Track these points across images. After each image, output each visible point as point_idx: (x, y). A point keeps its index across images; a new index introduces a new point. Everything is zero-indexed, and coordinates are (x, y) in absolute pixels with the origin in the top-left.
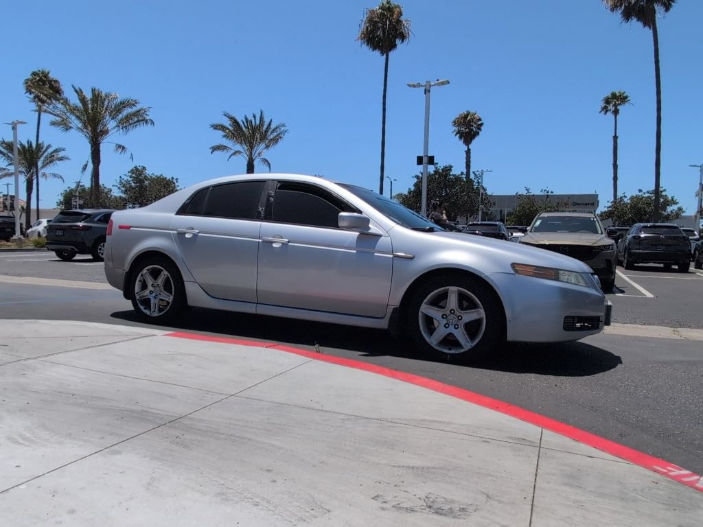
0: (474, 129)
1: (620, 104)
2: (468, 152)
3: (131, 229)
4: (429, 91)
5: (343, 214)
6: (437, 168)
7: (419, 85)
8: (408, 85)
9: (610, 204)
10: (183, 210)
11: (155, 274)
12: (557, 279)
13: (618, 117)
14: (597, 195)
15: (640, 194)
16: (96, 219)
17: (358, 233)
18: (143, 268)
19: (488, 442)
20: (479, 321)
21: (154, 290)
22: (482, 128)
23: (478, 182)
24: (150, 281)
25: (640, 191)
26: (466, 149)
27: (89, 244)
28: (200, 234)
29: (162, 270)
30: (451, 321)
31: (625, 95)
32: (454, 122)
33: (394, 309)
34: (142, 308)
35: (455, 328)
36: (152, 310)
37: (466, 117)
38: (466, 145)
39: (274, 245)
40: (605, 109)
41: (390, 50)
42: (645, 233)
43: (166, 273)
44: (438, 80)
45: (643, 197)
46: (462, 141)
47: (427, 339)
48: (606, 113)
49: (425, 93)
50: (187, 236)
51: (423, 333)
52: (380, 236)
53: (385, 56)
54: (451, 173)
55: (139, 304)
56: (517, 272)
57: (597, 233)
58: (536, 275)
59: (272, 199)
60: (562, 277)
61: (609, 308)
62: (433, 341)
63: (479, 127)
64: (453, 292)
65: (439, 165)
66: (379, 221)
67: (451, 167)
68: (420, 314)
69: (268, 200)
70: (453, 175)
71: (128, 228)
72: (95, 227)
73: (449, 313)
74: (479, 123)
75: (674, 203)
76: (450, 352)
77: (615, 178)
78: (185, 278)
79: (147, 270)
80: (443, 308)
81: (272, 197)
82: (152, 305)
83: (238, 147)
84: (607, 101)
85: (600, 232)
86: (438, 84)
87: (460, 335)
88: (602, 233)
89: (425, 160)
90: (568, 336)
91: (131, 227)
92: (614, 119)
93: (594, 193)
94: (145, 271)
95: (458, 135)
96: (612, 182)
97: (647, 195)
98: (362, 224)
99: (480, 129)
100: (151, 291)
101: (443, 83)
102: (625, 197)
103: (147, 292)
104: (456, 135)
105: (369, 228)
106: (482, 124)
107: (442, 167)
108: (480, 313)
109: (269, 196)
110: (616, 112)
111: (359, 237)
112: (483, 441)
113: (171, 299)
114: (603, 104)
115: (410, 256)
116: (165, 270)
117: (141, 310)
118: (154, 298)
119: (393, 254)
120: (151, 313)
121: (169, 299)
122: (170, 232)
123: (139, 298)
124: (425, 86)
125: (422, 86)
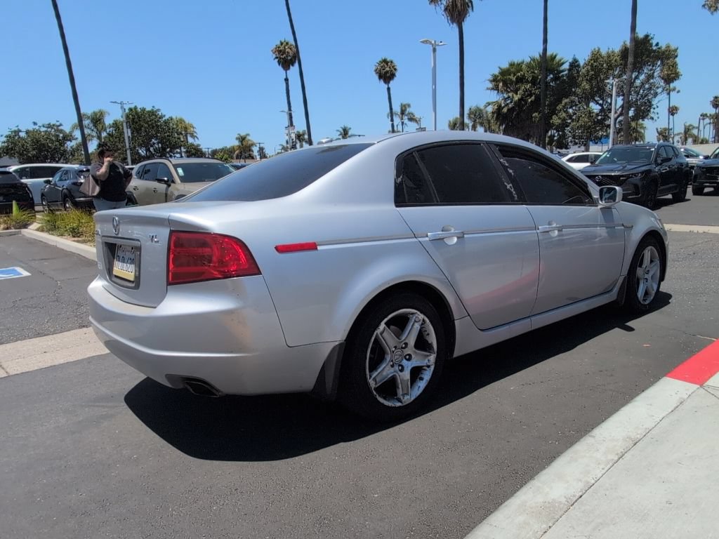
3: (319, 248)
18: (380, 323)
24: (391, 342)
28: (465, 236)
29: (412, 315)
33: (624, 278)
34: (382, 400)
36: (401, 393)
39: (552, 235)
43: (420, 317)
55: (378, 396)
59: (511, 171)
64: (648, 252)
69: (507, 172)
73: (644, 270)
78: (455, 317)
79: (385, 324)
81: (508, 167)
82: (400, 387)
91: (317, 244)
94: (382, 327)
102: (18, 130)
108: (658, 264)
109: (504, 166)
115: (630, 225)
116: (419, 313)
117: (383, 404)
118: (399, 372)
119: (623, 225)
120: (399, 400)
121: (429, 360)
122: (415, 240)
123: (376, 384)
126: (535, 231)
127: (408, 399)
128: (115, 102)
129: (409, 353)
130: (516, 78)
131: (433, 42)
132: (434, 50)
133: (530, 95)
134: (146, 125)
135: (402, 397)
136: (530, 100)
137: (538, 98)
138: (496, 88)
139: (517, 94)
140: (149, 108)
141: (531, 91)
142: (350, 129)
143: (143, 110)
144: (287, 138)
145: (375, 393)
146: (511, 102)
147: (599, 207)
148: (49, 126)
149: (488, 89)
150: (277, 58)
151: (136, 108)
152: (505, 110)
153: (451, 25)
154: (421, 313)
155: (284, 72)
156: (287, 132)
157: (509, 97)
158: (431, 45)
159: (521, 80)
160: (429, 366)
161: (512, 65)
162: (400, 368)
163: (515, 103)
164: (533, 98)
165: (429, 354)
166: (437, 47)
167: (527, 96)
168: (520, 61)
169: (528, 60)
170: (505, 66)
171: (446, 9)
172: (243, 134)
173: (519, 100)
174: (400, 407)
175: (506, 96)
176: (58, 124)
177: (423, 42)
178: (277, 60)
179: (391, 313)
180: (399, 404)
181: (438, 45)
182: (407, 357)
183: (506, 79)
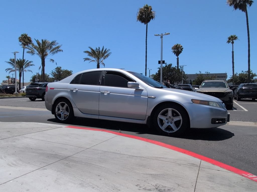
0: (180, 50)
1: (234, 40)
2: (178, 59)
4: (162, 37)
5: (129, 82)
6: (166, 65)
7: (159, 35)
8: (155, 35)
9: (231, 77)
10: (72, 82)
11: (63, 105)
12: (209, 105)
13: (233, 44)
15: (243, 72)
16: (43, 86)
17: (135, 89)
19: (180, 165)
20: (180, 121)
21: (63, 111)
22: (183, 50)
23: (182, 70)
24: (61, 108)
25: (242, 71)
26: (177, 58)
27: (41, 95)
28: (78, 91)
29: (65, 104)
30: (169, 121)
31: (236, 36)
32: (172, 48)
33: (149, 117)
34: (58, 117)
35: (171, 123)
36: (62, 118)
37: (177, 46)
38: (177, 56)
39: (105, 94)
40: (229, 42)
41: (148, 22)
42: (244, 87)
43: (67, 105)
44: (165, 33)
45: (244, 74)
46: (175, 55)
47: (161, 127)
49: (161, 38)
50: (74, 91)
51: (159, 125)
52: (143, 90)
53: (146, 24)
54: (171, 67)
56: (193, 102)
57: (226, 87)
58: (201, 103)
59: (104, 77)
60: (210, 104)
61: (229, 115)
62: (163, 128)
63: (182, 49)
64: (170, 110)
65: (167, 64)
66: (143, 85)
67: (171, 64)
68: (158, 118)
69: (103, 78)
70: (172, 67)
72: (43, 89)
73: (169, 118)
75: (256, 76)
76: (170, 132)
77: (233, 67)
78: (73, 107)
79: (60, 104)
80: (166, 116)
82: (62, 116)
83: (94, 59)
84: (229, 39)
85: (227, 87)
86: (166, 35)
87: (173, 126)
88: (228, 87)
89: (161, 62)
90: (214, 126)
91: (54, 88)
93: (225, 73)
94: (59, 104)
95: (174, 53)
96: (232, 69)
97: (245, 73)
98: (136, 86)
99: (182, 50)
100: (61, 111)
101: (167, 34)
102: (237, 74)
103: (60, 112)
104: (173, 53)
105: (139, 87)
106: (183, 48)
107: (168, 65)
108: (180, 118)
109: (103, 76)
110: (233, 43)
111: (135, 90)
112: (179, 165)
113: (68, 114)
114: (228, 40)
115: (154, 97)
119: (147, 96)
122: (68, 90)
124: (161, 35)
125: (160, 35)
126: (99, 92)
145: (57, 115)
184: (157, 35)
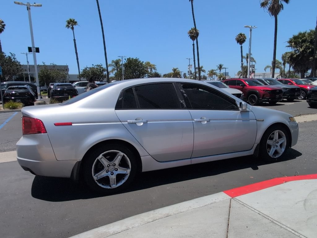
1: (74, 25)
3: (73, 125)
4: (30, 9)
7: (22, 4)
8: (15, 2)
11: (111, 157)
13: (74, 30)
14: (67, 66)
15: (93, 66)
18: (99, 155)
24: (106, 163)
25: (93, 65)
28: (148, 122)
29: (118, 153)
31: (75, 21)
33: (258, 144)
34: (100, 185)
35: (276, 147)
39: (202, 123)
40: (68, 26)
43: (122, 154)
44: (35, 3)
45: (95, 68)
48: (68, 28)
49: (28, 10)
50: (138, 125)
51: (268, 152)
55: (98, 183)
59: (185, 95)
62: (271, 154)
64: (277, 132)
68: (267, 144)
71: (70, 124)
73: (274, 141)
74: (3, 24)
77: (77, 59)
79: (103, 155)
81: (184, 93)
82: (110, 180)
84: (69, 23)
86: (35, 6)
92: (72, 31)
93: (66, 65)
94: (101, 156)
96: (76, 60)
97: (95, 67)
99: (4, 28)
100: (107, 170)
101: (38, 6)
102: (87, 68)
103: (103, 172)
109: (182, 93)
110: (73, 28)
113: (128, 171)
114: (67, 24)
115: (263, 120)
116: (121, 152)
117: (101, 187)
118: (111, 175)
119: (256, 120)
120: (110, 186)
121: (127, 172)
122: (121, 123)
123: (97, 178)
124: (27, 5)
125: (24, 4)
126: (192, 121)
127: (114, 186)
128: (120, 57)
129: (116, 168)
130: (302, 41)
131: (250, 27)
132: (251, 30)
133: (309, 49)
134: (133, 65)
135: (111, 185)
136: (308, 51)
137: (313, 50)
138: (291, 46)
139: (302, 48)
140: (135, 58)
141: (309, 46)
142: (223, 65)
143: (133, 59)
144: (188, 70)
145: (96, 182)
146: (298, 52)
147: (240, 111)
148: (98, 66)
149: (286, 46)
150: (190, 36)
151: (130, 58)
152: (295, 56)
153: (272, 16)
154: (122, 152)
155: (193, 41)
156: (188, 67)
157: (297, 50)
158: (249, 28)
159: (304, 41)
160: (127, 174)
161: (300, 34)
162: (112, 173)
163: (301, 52)
164: (310, 50)
165: (126, 169)
166: (252, 29)
167: (307, 49)
168: (305, 31)
169: (308, 31)
170: (296, 34)
171: (269, 9)
172: (175, 68)
173: (303, 51)
174: (110, 189)
175: (296, 49)
176: (101, 65)
177: (245, 27)
178: (190, 37)
179: (105, 151)
180: (109, 188)
181: (253, 28)
182: (116, 169)
183: (296, 41)
184: (19, 4)
